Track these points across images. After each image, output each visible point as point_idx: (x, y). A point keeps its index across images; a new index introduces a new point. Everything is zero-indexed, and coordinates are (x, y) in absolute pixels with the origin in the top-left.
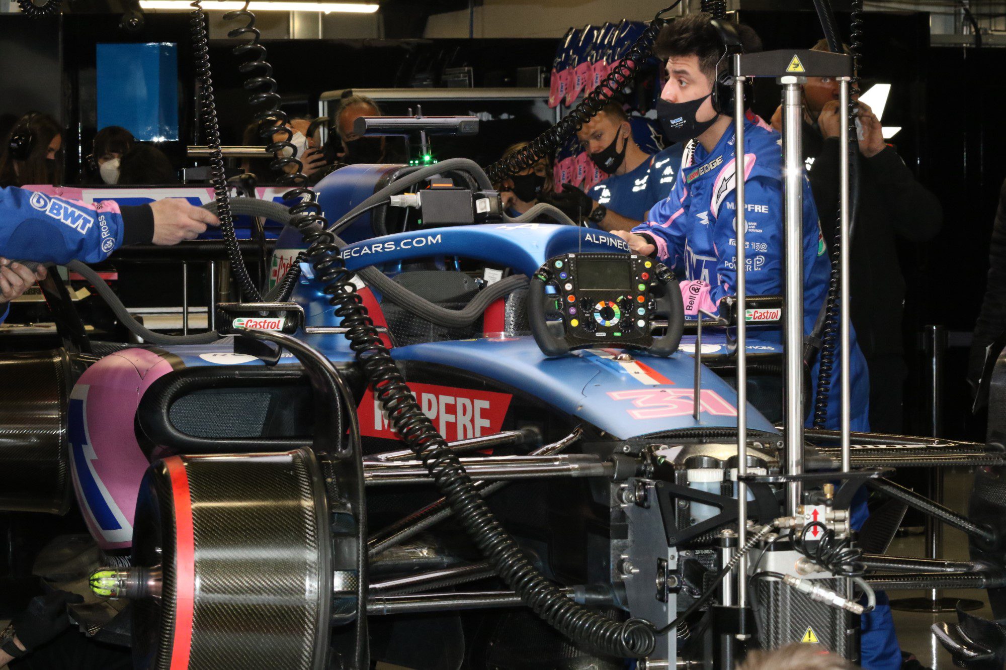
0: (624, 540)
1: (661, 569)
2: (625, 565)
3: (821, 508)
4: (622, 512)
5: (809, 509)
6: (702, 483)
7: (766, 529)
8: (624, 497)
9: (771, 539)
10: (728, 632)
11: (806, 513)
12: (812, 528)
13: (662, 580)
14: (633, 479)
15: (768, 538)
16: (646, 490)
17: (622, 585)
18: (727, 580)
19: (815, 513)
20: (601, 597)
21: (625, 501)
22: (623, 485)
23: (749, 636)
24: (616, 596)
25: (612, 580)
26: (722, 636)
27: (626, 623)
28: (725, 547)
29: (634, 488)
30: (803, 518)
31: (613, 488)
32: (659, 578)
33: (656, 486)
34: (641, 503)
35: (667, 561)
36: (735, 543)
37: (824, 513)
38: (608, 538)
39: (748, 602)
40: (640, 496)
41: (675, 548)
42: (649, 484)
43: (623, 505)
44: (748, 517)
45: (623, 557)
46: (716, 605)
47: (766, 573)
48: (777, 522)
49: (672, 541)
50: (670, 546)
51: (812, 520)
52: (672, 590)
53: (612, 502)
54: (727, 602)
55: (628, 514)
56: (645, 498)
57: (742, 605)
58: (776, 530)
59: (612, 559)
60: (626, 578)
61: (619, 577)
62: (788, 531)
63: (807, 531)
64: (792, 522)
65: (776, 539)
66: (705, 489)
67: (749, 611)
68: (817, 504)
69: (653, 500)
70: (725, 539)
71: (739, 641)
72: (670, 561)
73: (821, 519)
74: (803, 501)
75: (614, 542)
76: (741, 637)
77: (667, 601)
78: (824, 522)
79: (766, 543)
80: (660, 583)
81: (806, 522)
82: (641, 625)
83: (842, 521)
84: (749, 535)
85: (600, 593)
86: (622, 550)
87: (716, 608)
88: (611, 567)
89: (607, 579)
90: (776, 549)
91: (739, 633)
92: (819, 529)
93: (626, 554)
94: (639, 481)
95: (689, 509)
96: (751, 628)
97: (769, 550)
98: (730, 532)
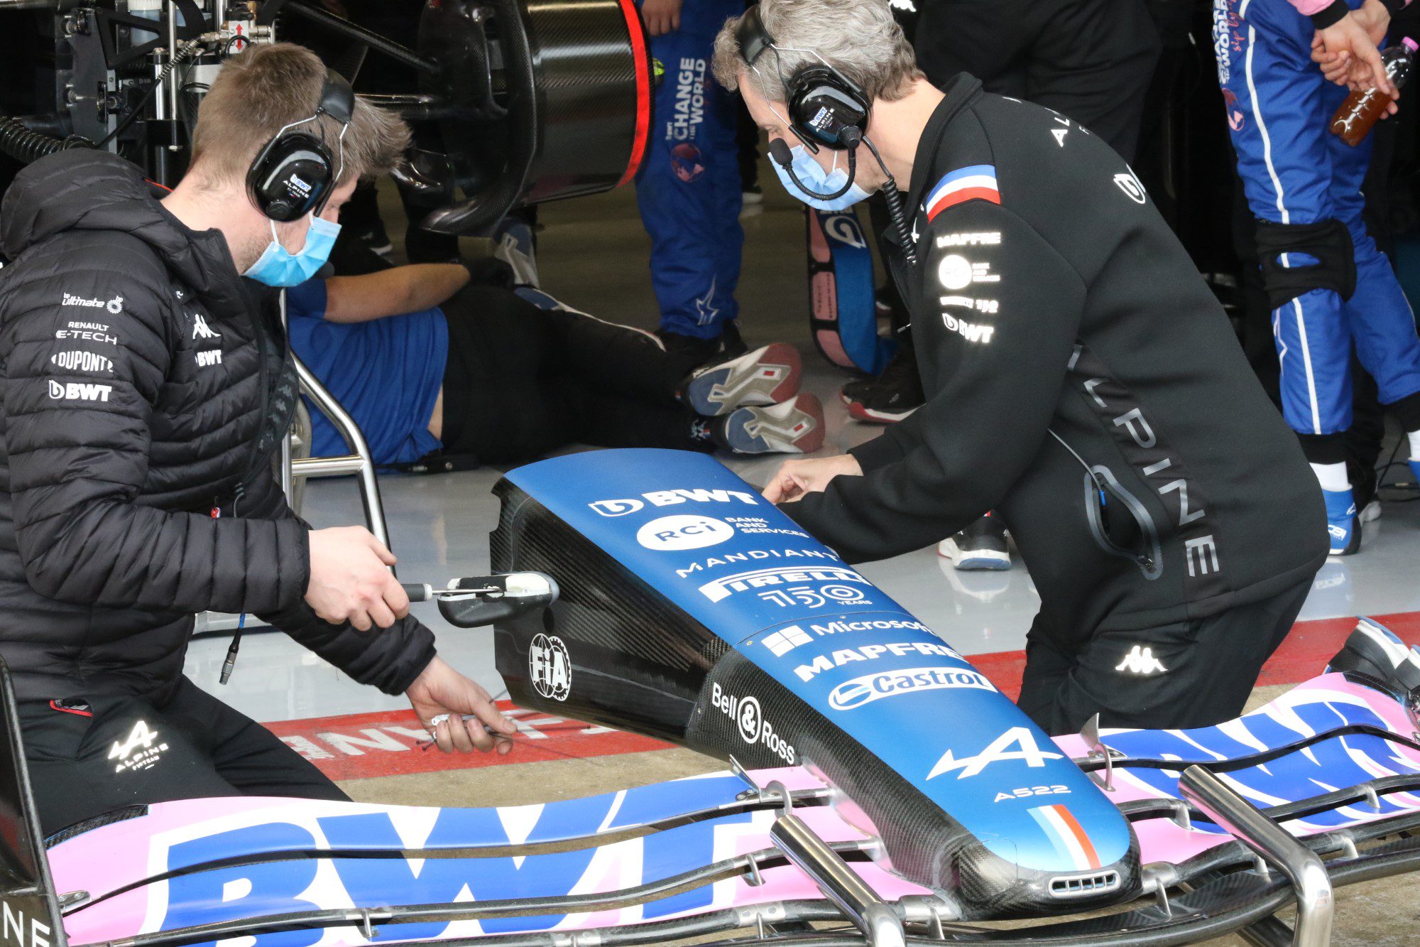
0: (69, 71)
1: (101, 91)
2: (70, 94)
3: (244, 24)
4: (66, 43)
5: (233, 25)
6: (142, 11)
7: (193, 43)
8: (67, 28)
9: (199, 54)
10: (161, 144)
11: (230, 28)
12: (236, 41)
13: (102, 101)
14: (76, 10)
15: (195, 52)
16: (86, 18)
17: (67, 113)
18: (159, 90)
19: (239, 28)
20: (48, 126)
21: (69, 32)
22: (66, 17)
23: (181, 147)
24: (62, 124)
25: (58, 109)
26: (157, 148)
27: (66, 140)
28: (158, 64)
29: (77, 16)
30: (228, 33)
31: (57, 18)
32: (99, 100)
33: (96, 13)
34: (83, 32)
35: (106, 83)
36: (165, 59)
37: (247, 28)
38: (53, 68)
39: (179, 115)
40: (81, 24)
41: (113, 71)
42: (90, 12)
43: (67, 36)
44: (177, 37)
45: (68, 86)
46: (150, 119)
47: (194, 85)
48: (203, 37)
49: (110, 64)
50: (110, 68)
51: (236, 34)
52: (112, 112)
53: (56, 34)
54: (160, 115)
55: (72, 43)
56: (85, 26)
57: (174, 117)
58: (203, 45)
59: (57, 89)
60: (71, 107)
61: (65, 106)
62: (214, 46)
63: (231, 45)
64: (217, 37)
65: (203, 53)
66: (144, 15)
67: (180, 123)
68: (240, 19)
69: (93, 25)
70: (157, 56)
71: (171, 151)
72: (109, 83)
73: (245, 33)
74: (228, 17)
75: (60, 72)
76: (173, 148)
77: (107, 122)
78: (247, 36)
79: (194, 57)
80: (100, 105)
81: (231, 36)
82: (81, 142)
83: (267, 35)
84: (178, 50)
85: (46, 122)
86: (67, 80)
87: (150, 122)
88: (58, 96)
89: (54, 109)
90: (203, 64)
91: (171, 144)
92: (243, 43)
93: (72, 83)
94: (80, 11)
95: (129, 37)
96: (184, 139)
97: (196, 64)
98: (162, 49)
